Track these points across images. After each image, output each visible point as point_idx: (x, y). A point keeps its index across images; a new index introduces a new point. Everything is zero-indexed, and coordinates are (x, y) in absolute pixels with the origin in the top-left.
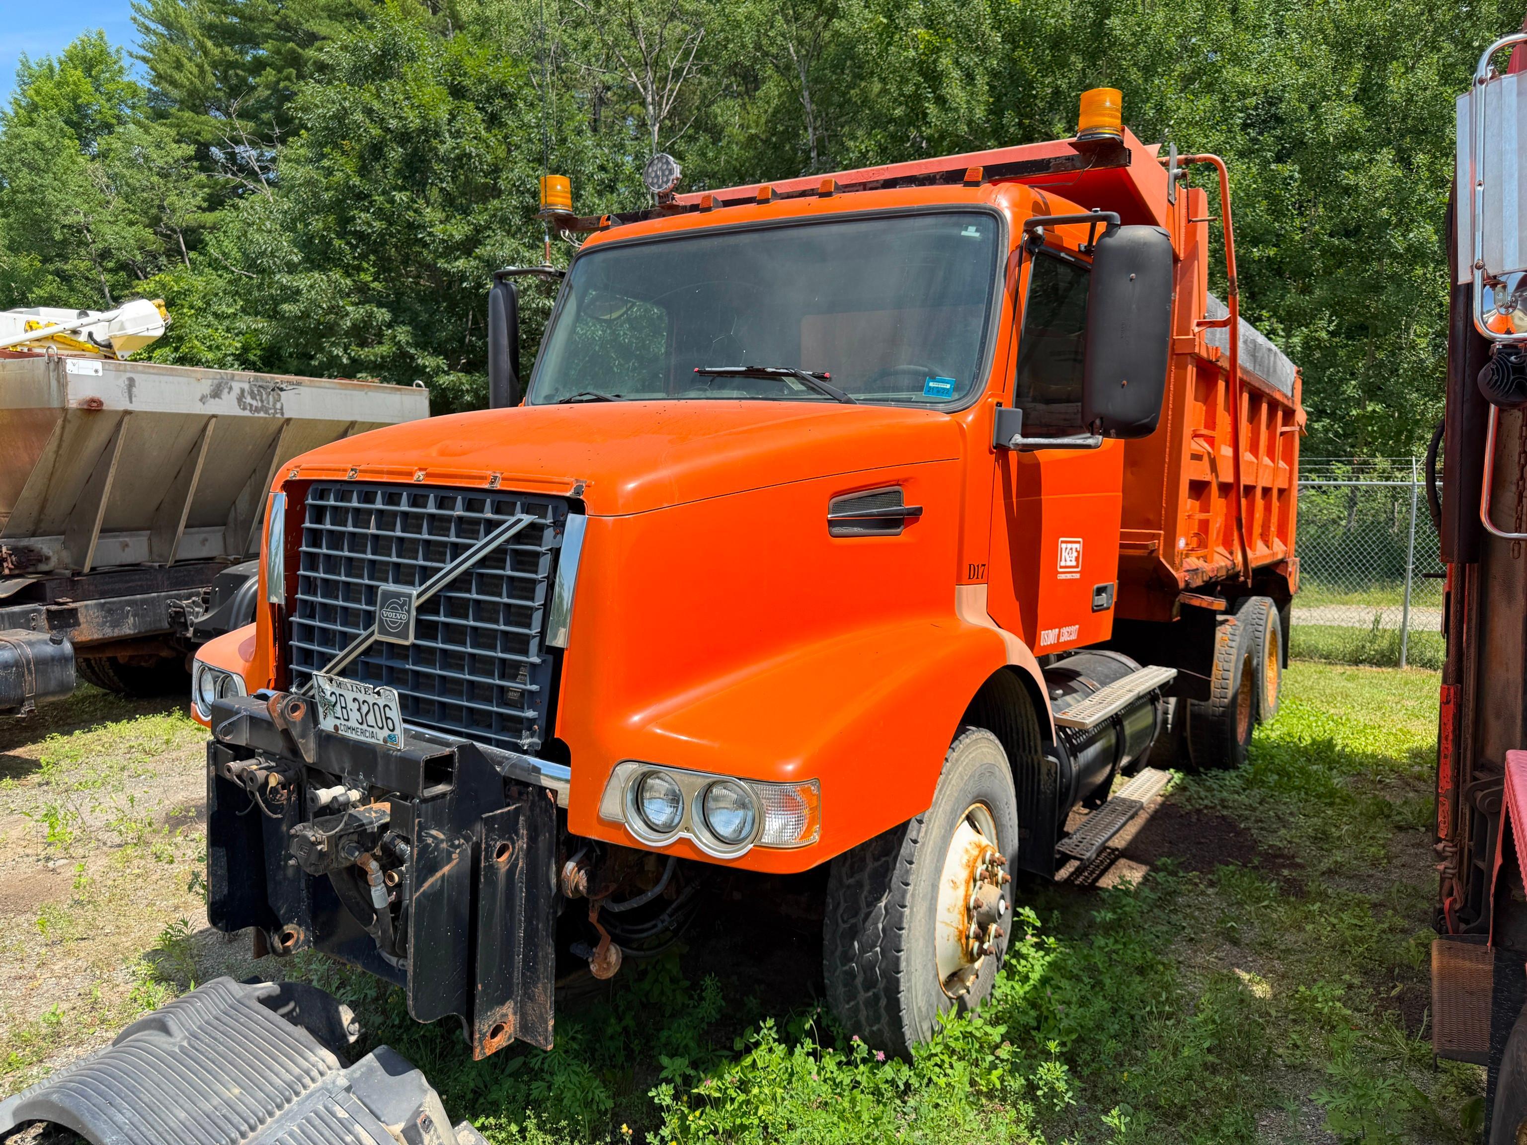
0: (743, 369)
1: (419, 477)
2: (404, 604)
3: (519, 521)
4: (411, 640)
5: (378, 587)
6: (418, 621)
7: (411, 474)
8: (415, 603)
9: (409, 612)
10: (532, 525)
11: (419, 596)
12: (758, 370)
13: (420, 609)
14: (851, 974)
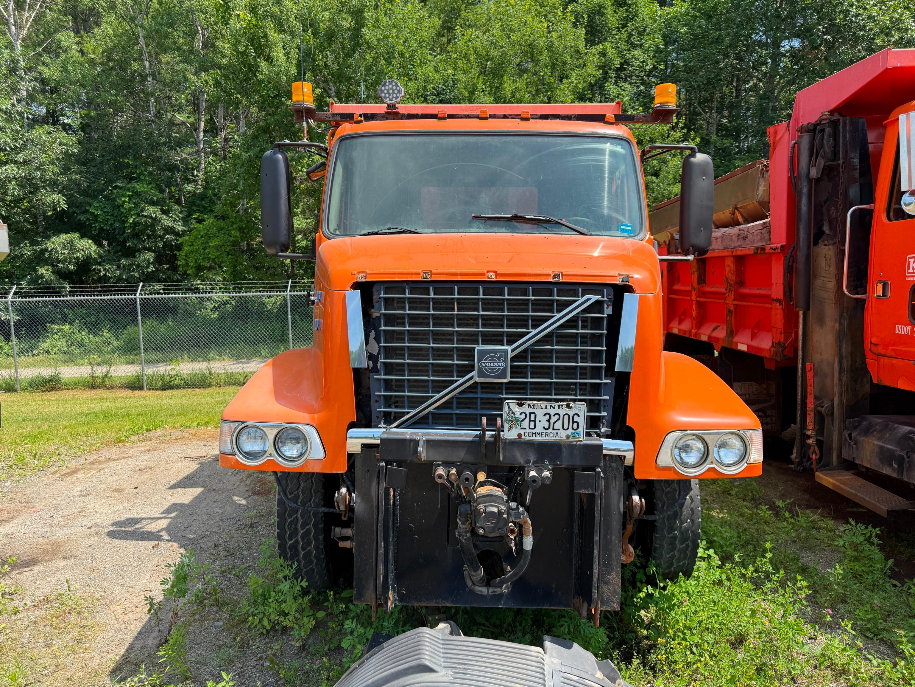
0: (509, 216)
1: (491, 276)
2: (501, 356)
3: (588, 300)
4: (508, 379)
5: (475, 348)
6: (512, 367)
7: (483, 275)
8: (509, 356)
9: (505, 361)
10: (597, 302)
11: (513, 351)
12: (521, 217)
13: (513, 359)
14: (675, 538)
